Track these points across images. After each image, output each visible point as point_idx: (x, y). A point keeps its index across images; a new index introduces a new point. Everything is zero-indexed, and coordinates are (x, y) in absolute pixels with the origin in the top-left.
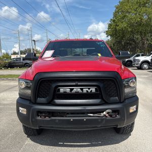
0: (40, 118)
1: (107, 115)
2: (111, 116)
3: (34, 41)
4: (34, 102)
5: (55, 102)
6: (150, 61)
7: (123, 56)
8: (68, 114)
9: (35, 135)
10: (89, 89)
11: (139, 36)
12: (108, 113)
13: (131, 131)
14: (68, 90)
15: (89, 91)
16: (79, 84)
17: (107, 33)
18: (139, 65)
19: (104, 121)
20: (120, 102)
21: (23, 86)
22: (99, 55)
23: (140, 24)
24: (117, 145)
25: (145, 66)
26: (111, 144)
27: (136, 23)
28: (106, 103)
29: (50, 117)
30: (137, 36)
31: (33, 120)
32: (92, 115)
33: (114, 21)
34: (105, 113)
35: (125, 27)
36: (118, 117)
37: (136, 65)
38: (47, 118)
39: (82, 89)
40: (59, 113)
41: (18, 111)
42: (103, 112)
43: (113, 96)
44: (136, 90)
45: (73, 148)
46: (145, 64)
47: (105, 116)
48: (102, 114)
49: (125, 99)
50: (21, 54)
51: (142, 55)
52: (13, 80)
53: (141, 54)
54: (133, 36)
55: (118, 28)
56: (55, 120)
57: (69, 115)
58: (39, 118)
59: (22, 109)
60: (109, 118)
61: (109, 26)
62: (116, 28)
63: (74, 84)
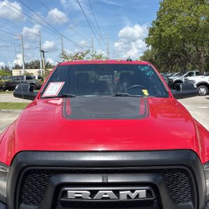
3: (43, 52)
11: (191, 46)
14: (84, 193)
17: (148, 41)
22: (145, 92)
23: (195, 29)
27: (190, 27)
33: (158, 24)
35: (174, 34)
46: (202, 87)
49: (206, 203)
50: (26, 68)
53: (195, 72)
55: (163, 34)
61: (150, 32)
62: (160, 34)
63: (100, 181)
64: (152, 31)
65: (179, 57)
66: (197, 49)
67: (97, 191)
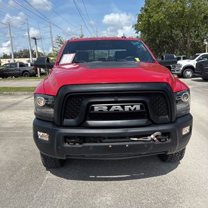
0: (69, 146)
1: (155, 139)
2: (159, 140)
3: (35, 39)
4: (59, 124)
5: (87, 124)
6: (195, 66)
7: (167, 61)
8: (104, 138)
9: (57, 167)
10: (132, 106)
11: (178, 32)
12: (156, 136)
13: (181, 158)
14: (104, 107)
15: (133, 108)
16: (119, 100)
17: (137, 28)
18: (180, 72)
19: (152, 147)
20: (171, 122)
21: (42, 103)
23: (181, 15)
24: (164, 176)
25: (189, 73)
26: (157, 175)
27: (177, 13)
28: (153, 124)
29: (80, 144)
30: (177, 32)
31: (59, 147)
32: (136, 139)
33: (146, 10)
34: (152, 136)
35: (161, 20)
36: (169, 141)
37: (176, 72)
38: (77, 145)
39: (123, 107)
40: (93, 137)
41: (36, 136)
42: (150, 135)
43: (162, 115)
44: (189, 106)
45: (109, 182)
46: (189, 71)
47: (152, 140)
48: (149, 138)
49: (177, 118)
50: (15, 57)
51: (184, 58)
52: (10, 94)
53: (182, 57)
54: (171, 32)
55: (151, 20)
56: (89, 146)
57: (106, 140)
58: (66, 145)
59: (41, 134)
60: (157, 142)
61: (139, 18)
62: (149, 21)
63: (113, 100)
64: (140, 17)
65: (168, 43)
66: (184, 35)
67: (112, 106)
